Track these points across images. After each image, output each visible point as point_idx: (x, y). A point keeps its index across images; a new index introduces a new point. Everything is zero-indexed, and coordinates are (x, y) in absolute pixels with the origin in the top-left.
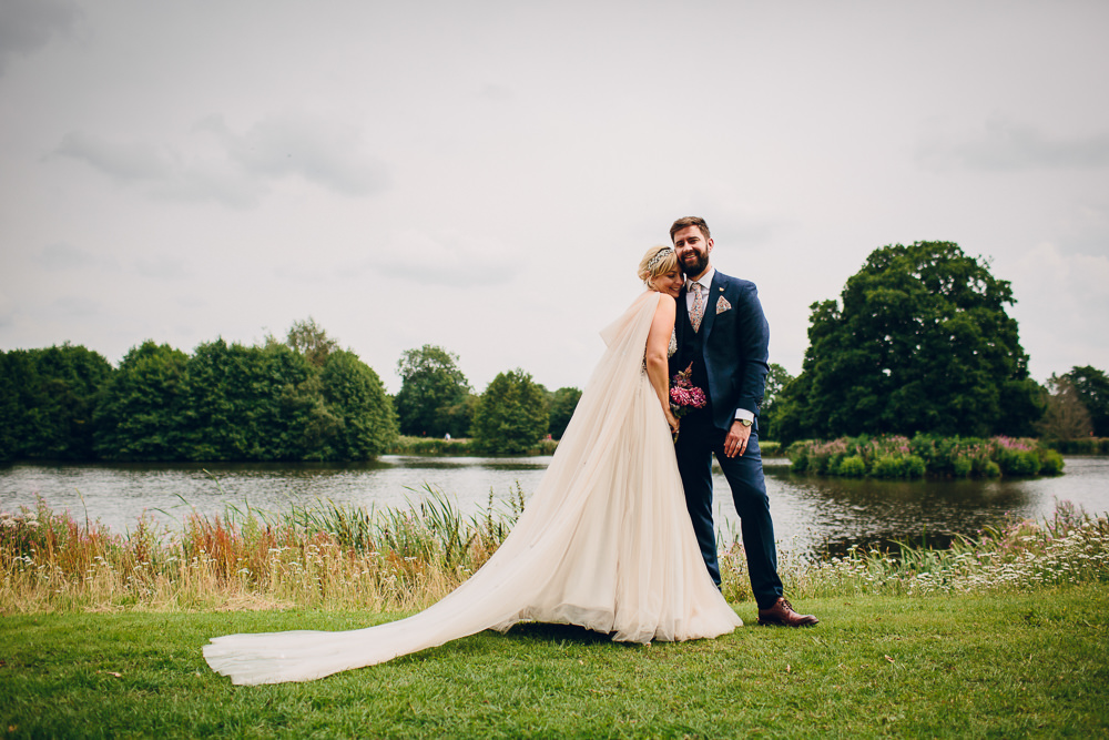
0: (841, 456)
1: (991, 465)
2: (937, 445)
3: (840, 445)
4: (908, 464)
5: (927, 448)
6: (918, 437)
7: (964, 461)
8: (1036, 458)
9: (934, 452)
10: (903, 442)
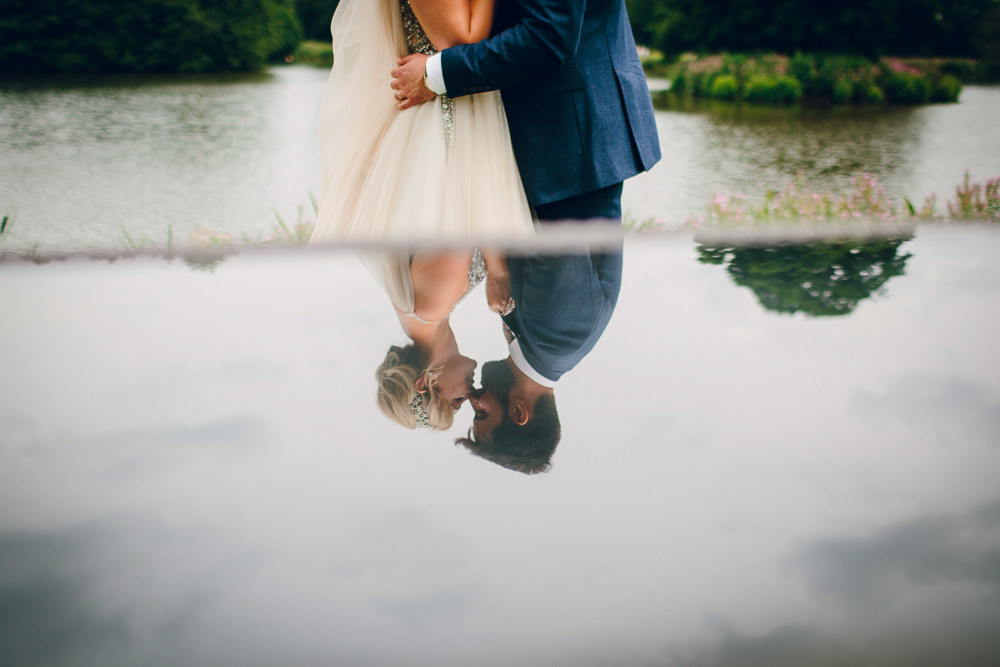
0: (715, 75)
1: (876, 91)
2: (819, 66)
3: (714, 62)
4: (782, 87)
5: (806, 69)
6: (799, 57)
7: (844, 85)
8: (927, 84)
9: (813, 73)
10: (781, 62)
